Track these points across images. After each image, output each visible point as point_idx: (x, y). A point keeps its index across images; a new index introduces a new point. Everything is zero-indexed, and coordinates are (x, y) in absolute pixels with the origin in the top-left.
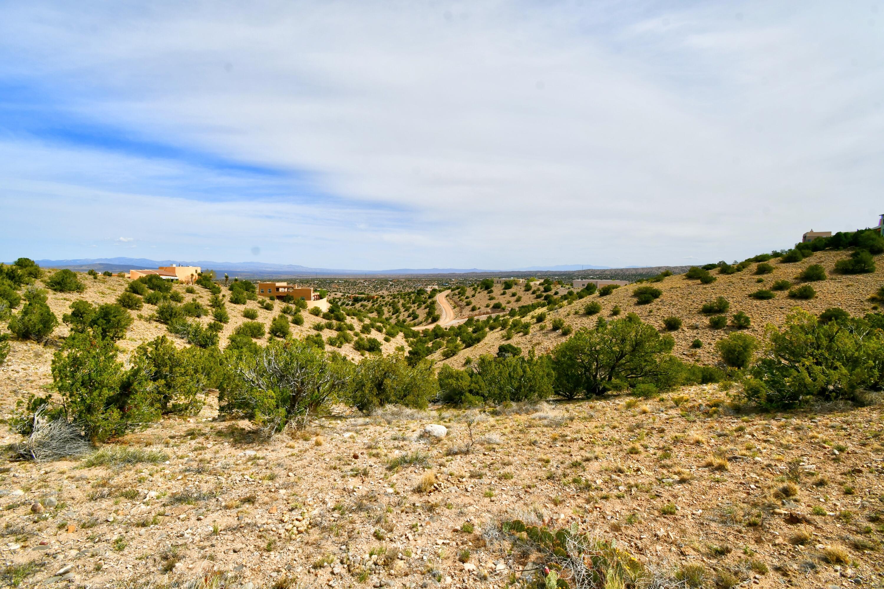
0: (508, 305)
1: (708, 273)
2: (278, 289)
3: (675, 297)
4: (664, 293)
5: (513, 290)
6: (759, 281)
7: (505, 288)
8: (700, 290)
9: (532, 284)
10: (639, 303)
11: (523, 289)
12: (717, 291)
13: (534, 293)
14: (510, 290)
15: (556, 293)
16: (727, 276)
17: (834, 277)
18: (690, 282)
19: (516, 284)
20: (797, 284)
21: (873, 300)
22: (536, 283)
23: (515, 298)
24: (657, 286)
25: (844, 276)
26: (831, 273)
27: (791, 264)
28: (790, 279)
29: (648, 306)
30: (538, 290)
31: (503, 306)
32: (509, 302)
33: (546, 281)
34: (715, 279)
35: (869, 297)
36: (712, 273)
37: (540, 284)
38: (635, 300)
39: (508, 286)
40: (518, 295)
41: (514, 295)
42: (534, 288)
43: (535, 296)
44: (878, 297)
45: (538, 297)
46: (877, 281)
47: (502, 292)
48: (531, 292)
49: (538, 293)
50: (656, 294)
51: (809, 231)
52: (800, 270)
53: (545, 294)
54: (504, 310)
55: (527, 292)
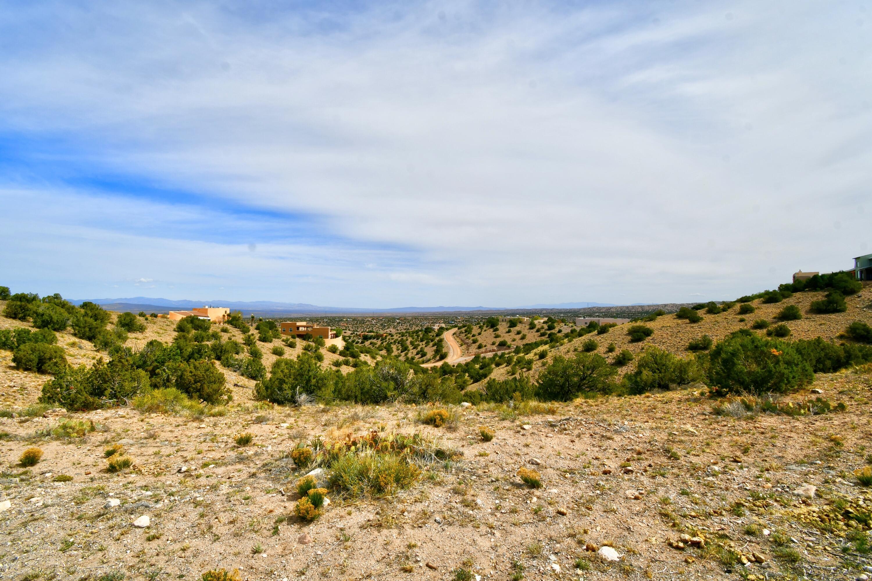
0: (513, 343)
1: (697, 313)
2: (298, 328)
3: (665, 335)
4: (656, 332)
5: (517, 328)
6: (742, 320)
7: (510, 327)
8: (688, 329)
9: (536, 322)
10: (632, 341)
11: (528, 327)
12: (703, 330)
13: (538, 331)
14: (515, 328)
15: (560, 331)
16: (713, 316)
17: (809, 316)
18: (680, 321)
19: (520, 322)
20: (775, 323)
21: (841, 337)
22: (540, 322)
23: (520, 336)
24: (649, 325)
25: (818, 316)
26: (807, 312)
27: (772, 305)
28: (768, 319)
29: (640, 344)
30: (542, 328)
31: (509, 343)
32: (514, 340)
33: (550, 319)
34: (702, 319)
35: (838, 334)
36: (700, 313)
37: (544, 323)
38: (629, 338)
39: (513, 324)
40: (523, 333)
41: (519, 333)
42: (538, 327)
43: (539, 333)
44: (846, 334)
45: (543, 335)
46: (847, 320)
47: (507, 330)
48: (535, 330)
49: (543, 331)
50: (648, 333)
51: (797, 271)
52: (778, 311)
53: (549, 332)
54: (509, 347)
55: (532, 330)
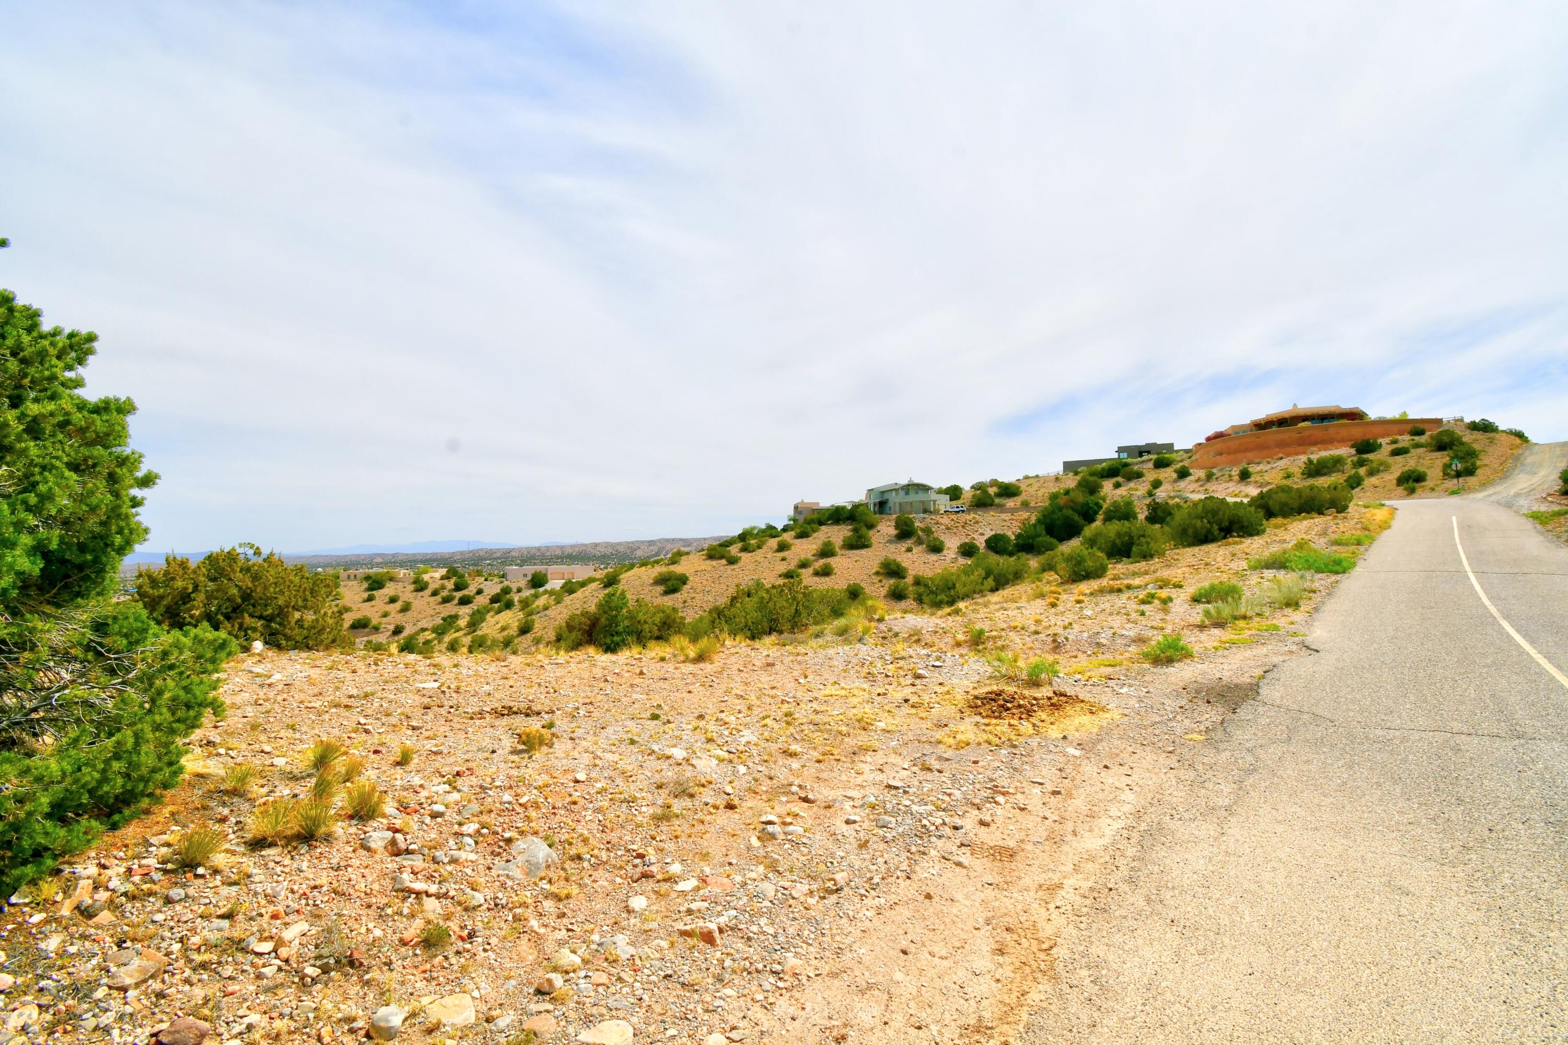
0: (384, 620)
1: (729, 551)
3: (705, 582)
4: (691, 578)
5: (389, 590)
6: (783, 559)
7: (370, 589)
8: (729, 572)
9: (426, 577)
10: (666, 593)
11: (412, 587)
12: (747, 572)
13: (435, 593)
14: (381, 591)
15: (479, 592)
16: (750, 554)
17: (844, 552)
18: (714, 563)
19: (391, 579)
20: (816, 560)
21: (877, 573)
22: (434, 576)
23: (398, 605)
24: (678, 569)
25: (851, 552)
26: (841, 549)
27: (805, 539)
28: (809, 556)
29: (677, 595)
30: (443, 588)
31: (374, 622)
32: (385, 615)
33: (452, 573)
34: (740, 558)
35: (874, 571)
36: (734, 550)
37: (442, 578)
38: (661, 589)
39: (375, 584)
40: (401, 599)
41: (393, 600)
42: (432, 587)
43: (438, 598)
44: (881, 571)
45: (446, 600)
46: (876, 556)
47: (366, 595)
48: (428, 592)
49: (445, 593)
50: (683, 580)
51: (800, 501)
52: (814, 547)
53: (458, 595)
54: (376, 629)
55: (420, 594)
